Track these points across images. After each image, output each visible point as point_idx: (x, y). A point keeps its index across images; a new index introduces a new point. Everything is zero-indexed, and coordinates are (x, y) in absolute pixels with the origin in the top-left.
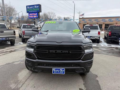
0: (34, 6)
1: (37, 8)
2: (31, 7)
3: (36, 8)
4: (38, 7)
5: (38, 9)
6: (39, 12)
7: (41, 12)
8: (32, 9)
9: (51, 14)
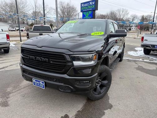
0: (89, 2)
1: (93, 5)
2: (86, 5)
3: (91, 5)
4: (93, 3)
5: (94, 7)
6: (95, 11)
7: (97, 10)
8: (87, 6)
9: (121, 12)
